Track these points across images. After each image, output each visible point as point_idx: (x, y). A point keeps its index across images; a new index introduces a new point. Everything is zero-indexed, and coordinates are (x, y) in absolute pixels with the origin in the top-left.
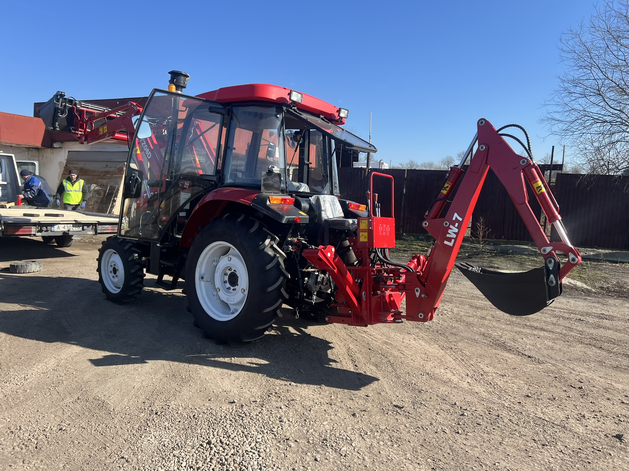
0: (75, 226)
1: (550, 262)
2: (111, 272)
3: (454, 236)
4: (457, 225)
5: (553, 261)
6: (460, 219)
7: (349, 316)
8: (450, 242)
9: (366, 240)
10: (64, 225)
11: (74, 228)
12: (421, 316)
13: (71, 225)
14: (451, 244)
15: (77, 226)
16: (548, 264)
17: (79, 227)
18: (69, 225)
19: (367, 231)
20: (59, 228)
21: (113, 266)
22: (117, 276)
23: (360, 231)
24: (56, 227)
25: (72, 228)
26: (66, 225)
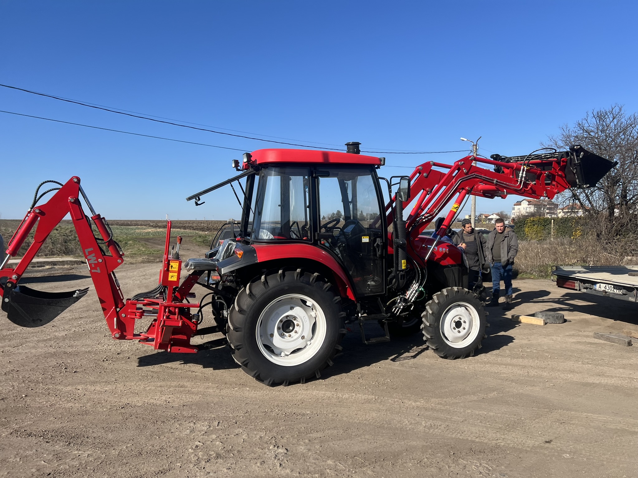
0: (616, 288)
10: (605, 285)
11: (615, 290)
13: (612, 286)
15: (618, 288)
17: (620, 290)
18: (610, 286)
20: (600, 287)
24: (598, 285)
25: (613, 289)
26: (607, 285)
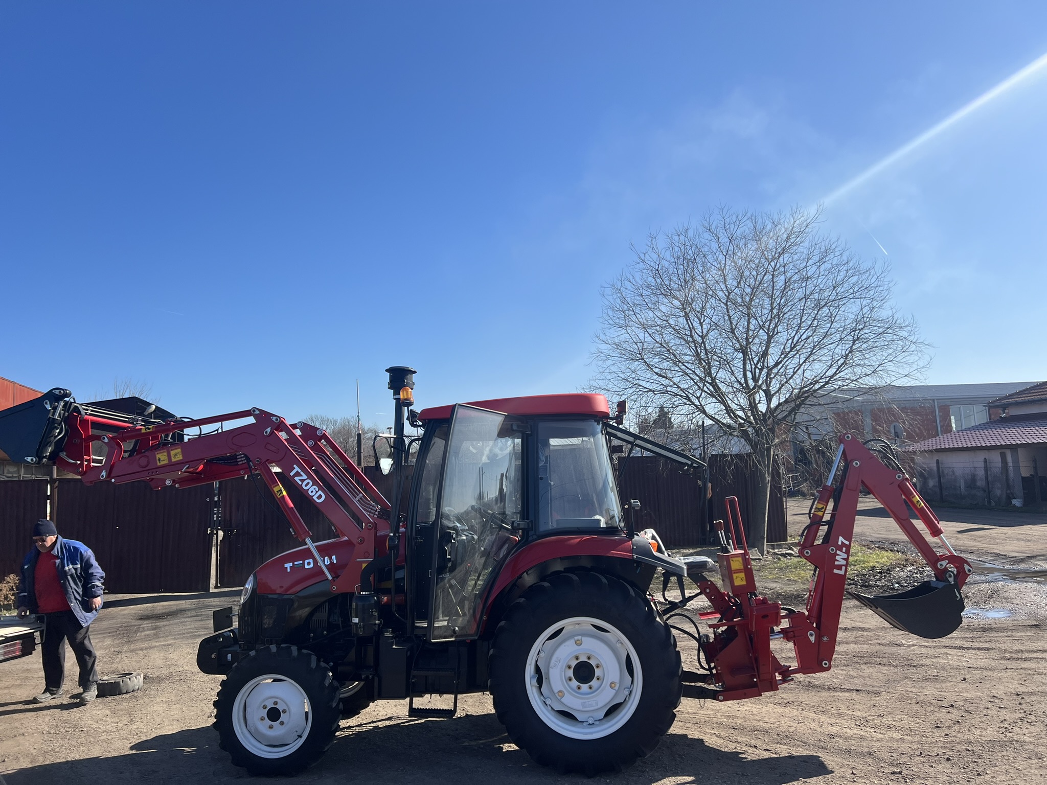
1: (950, 576)
2: (262, 719)
3: (844, 562)
4: (844, 549)
5: (952, 575)
6: (847, 543)
7: (755, 685)
8: (841, 570)
9: (744, 583)
12: (826, 664)
14: (842, 572)
16: (949, 579)
19: (743, 571)
21: (270, 705)
22: (282, 723)
23: (733, 572)
